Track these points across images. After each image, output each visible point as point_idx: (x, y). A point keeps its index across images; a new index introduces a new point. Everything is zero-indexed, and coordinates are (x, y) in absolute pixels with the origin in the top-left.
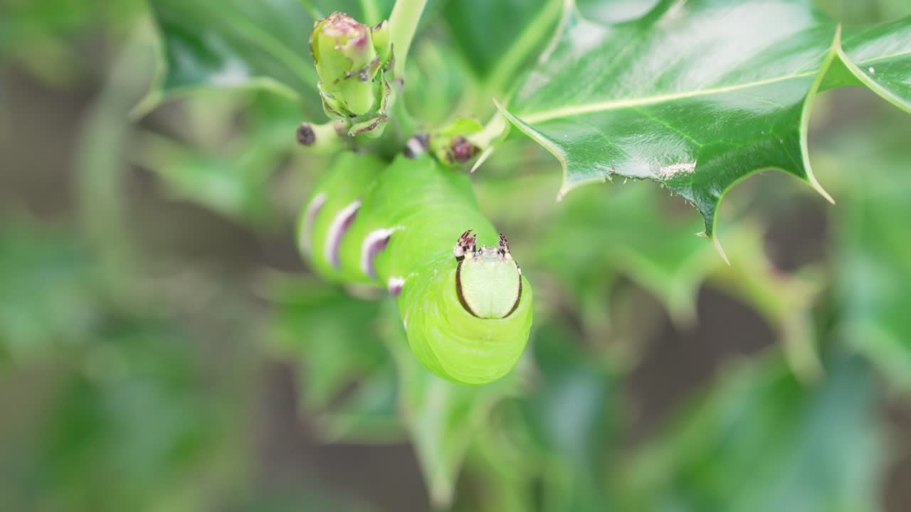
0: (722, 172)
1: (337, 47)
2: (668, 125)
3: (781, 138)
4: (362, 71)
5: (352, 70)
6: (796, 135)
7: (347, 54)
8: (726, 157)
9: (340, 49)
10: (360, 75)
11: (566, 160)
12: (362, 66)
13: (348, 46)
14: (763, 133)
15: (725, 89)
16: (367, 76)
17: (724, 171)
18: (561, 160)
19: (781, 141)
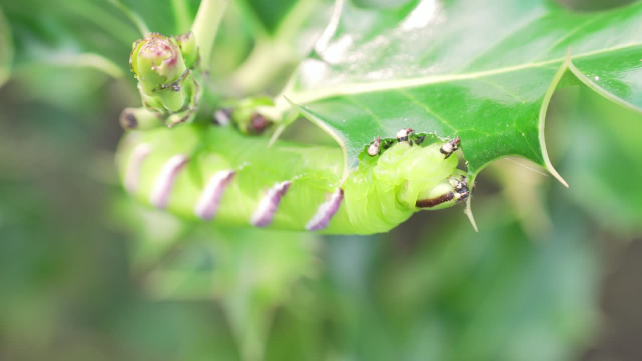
0: (475, 156)
1: (153, 68)
2: (428, 110)
3: (523, 131)
4: (175, 84)
5: (166, 83)
6: (535, 131)
7: (161, 73)
8: (478, 141)
9: (155, 69)
10: (173, 86)
11: (346, 146)
12: (175, 80)
13: (161, 68)
14: (507, 125)
15: (474, 75)
16: (179, 88)
17: (475, 155)
18: (342, 146)
19: (523, 135)
